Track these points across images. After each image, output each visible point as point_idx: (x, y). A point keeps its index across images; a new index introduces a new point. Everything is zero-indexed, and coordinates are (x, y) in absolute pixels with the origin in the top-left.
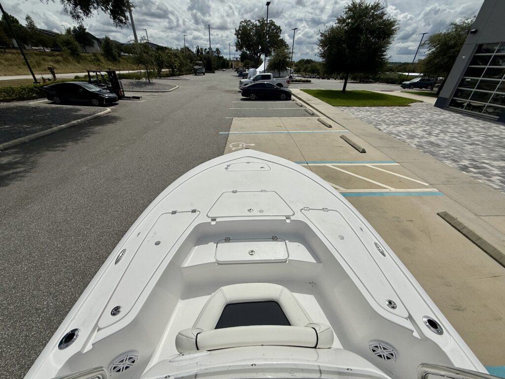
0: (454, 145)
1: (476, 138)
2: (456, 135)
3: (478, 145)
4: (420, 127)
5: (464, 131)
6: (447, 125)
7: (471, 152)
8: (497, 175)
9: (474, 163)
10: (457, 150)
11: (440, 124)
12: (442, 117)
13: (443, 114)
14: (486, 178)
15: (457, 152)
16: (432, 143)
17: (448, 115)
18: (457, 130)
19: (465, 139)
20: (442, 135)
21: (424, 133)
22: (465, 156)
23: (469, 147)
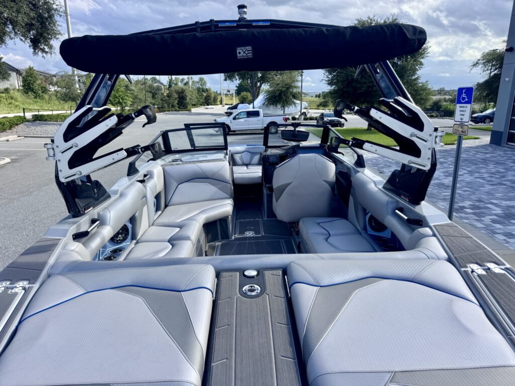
0: (470, 186)
1: (510, 178)
2: (486, 175)
3: (505, 185)
4: (445, 168)
5: (502, 170)
6: (486, 165)
7: (486, 192)
8: (496, 215)
9: (477, 204)
10: (468, 191)
11: (476, 164)
12: (488, 156)
13: (495, 152)
14: (477, 218)
15: (467, 193)
16: (443, 184)
17: (501, 153)
18: (493, 170)
19: (493, 179)
20: (466, 176)
21: (442, 174)
22: (473, 197)
23: (488, 188)
